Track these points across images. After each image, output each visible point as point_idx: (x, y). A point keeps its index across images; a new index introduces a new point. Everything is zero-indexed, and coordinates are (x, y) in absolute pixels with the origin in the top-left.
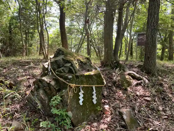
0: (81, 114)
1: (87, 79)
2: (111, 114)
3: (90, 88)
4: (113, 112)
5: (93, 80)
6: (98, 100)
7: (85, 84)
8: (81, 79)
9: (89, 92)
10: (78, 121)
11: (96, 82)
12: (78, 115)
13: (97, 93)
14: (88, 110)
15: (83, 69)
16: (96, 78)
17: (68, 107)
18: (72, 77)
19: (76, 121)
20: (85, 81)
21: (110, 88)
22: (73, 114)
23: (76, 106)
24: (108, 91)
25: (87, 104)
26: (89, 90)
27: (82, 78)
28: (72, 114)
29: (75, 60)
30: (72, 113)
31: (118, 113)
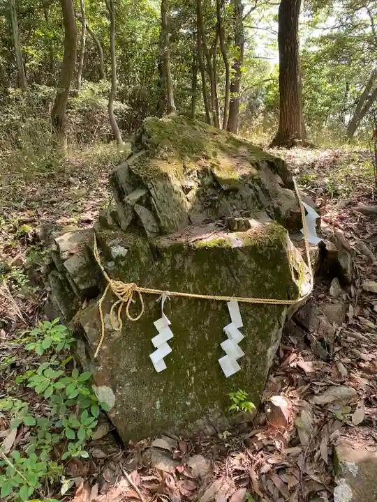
0: (154, 405)
1: (206, 266)
2: (294, 442)
3: (213, 306)
4: (304, 438)
5: (235, 272)
6: (249, 360)
7: (190, 286)
8: (174, 263)
9: (207, 323)
10: (142, 427)
11: (249, 282)
12: (140, 406)
13: (250, 332)
14: (192, 395)
15: (213, 218)
16: (253, 266)
17: (100, 368)
18: (129, 252)
19: (133, 425)
20: (193, 273)
21: (368, 299)
22: (119, 398)
23: (134, 370)
24: (350, 315)
25: (190, 368)
26: (211, 315)
27: (178, 257)
28: (114, 396)
29: (189, 174)
30: (115, 392)
31: (323, 450)
